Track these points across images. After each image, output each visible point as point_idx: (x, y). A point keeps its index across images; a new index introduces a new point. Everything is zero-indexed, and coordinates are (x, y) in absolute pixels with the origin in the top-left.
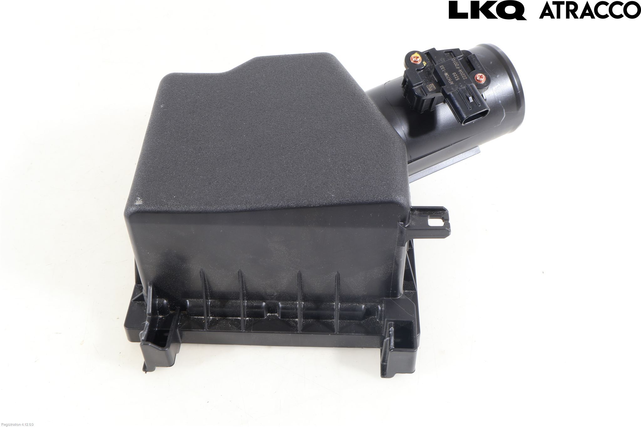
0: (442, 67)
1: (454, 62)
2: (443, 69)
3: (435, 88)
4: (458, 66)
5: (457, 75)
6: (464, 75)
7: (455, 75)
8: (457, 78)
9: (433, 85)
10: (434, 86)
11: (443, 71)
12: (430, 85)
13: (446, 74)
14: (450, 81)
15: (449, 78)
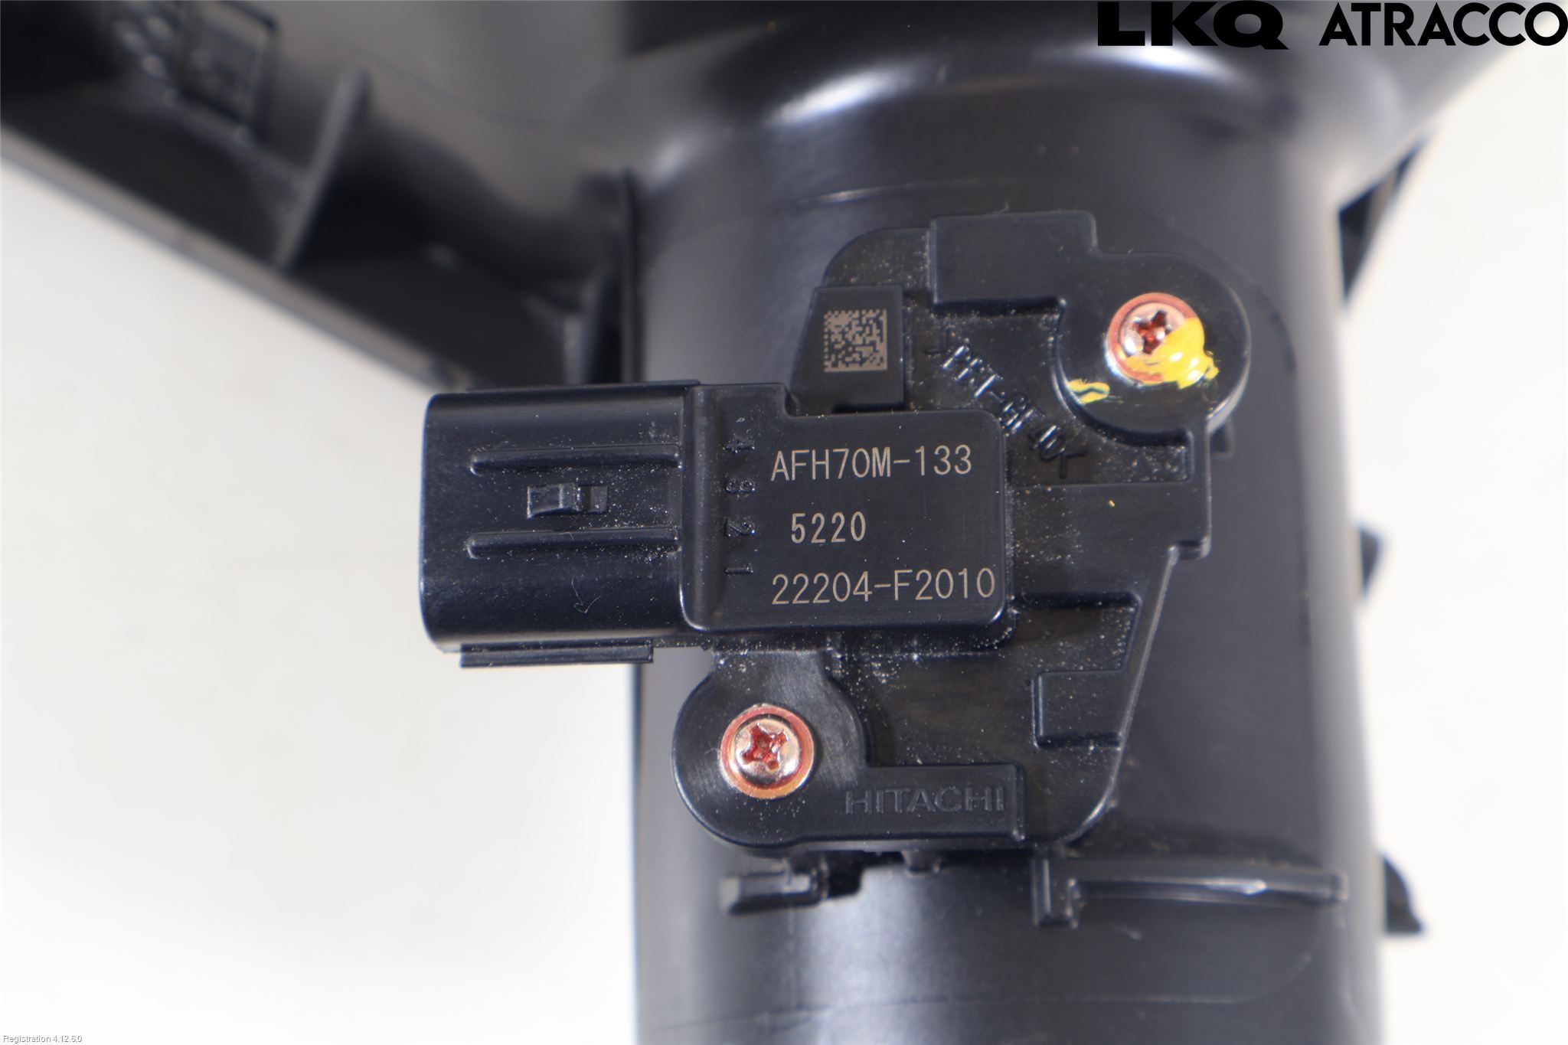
0: (955, 460)
1: (959, 581)
2: (933, 460)
3: (842, 368)
4: (915, 587)
5: (835, 539)
6: (809, 594)
7: (845, 532)
8: (811, 529)
9: (867, 367)
10: (855, 368)
11: (921, 450)
12: (882, 348)
13: (880, 462)
14: (807, 458)
15: (834, 470)
